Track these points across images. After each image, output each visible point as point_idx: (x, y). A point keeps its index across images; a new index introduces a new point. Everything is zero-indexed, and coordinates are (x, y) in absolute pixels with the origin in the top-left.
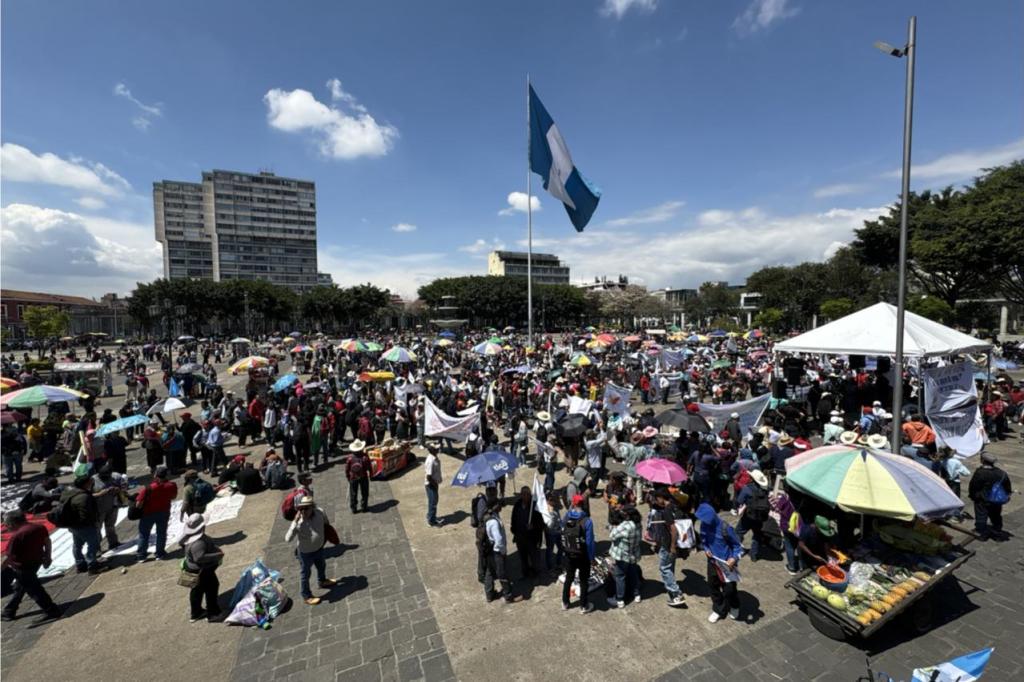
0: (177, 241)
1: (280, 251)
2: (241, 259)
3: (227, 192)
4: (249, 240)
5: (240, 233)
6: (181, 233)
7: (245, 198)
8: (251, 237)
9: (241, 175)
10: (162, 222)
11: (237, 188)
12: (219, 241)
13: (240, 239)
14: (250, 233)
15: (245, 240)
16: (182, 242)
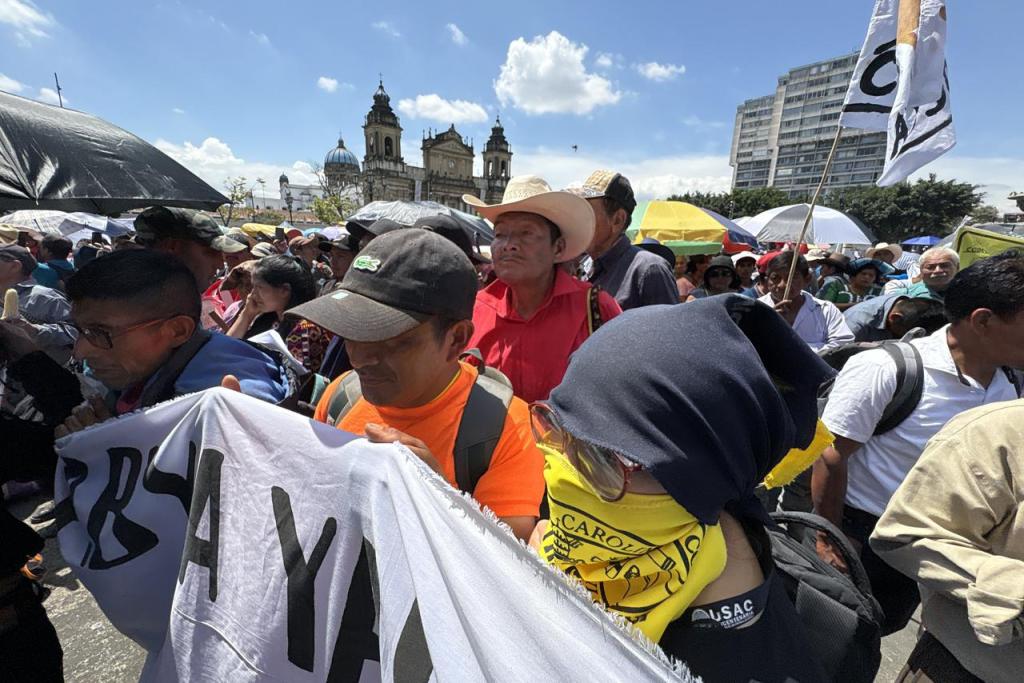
0: (746, 163)
1: (850, 154)
2: (799, 171)
3: (798, 93)
4: (813, 147)
5: (803, 140)
6: (750, 154)
7: (819, 94)
8: (814, 142)
9: (819, 66)
10: (737, 146)
11: (811, 84)
12: (779, 155)
13: (803, 148)
14: (815, 138)
15: (809, 147)
16: (750, 163)
